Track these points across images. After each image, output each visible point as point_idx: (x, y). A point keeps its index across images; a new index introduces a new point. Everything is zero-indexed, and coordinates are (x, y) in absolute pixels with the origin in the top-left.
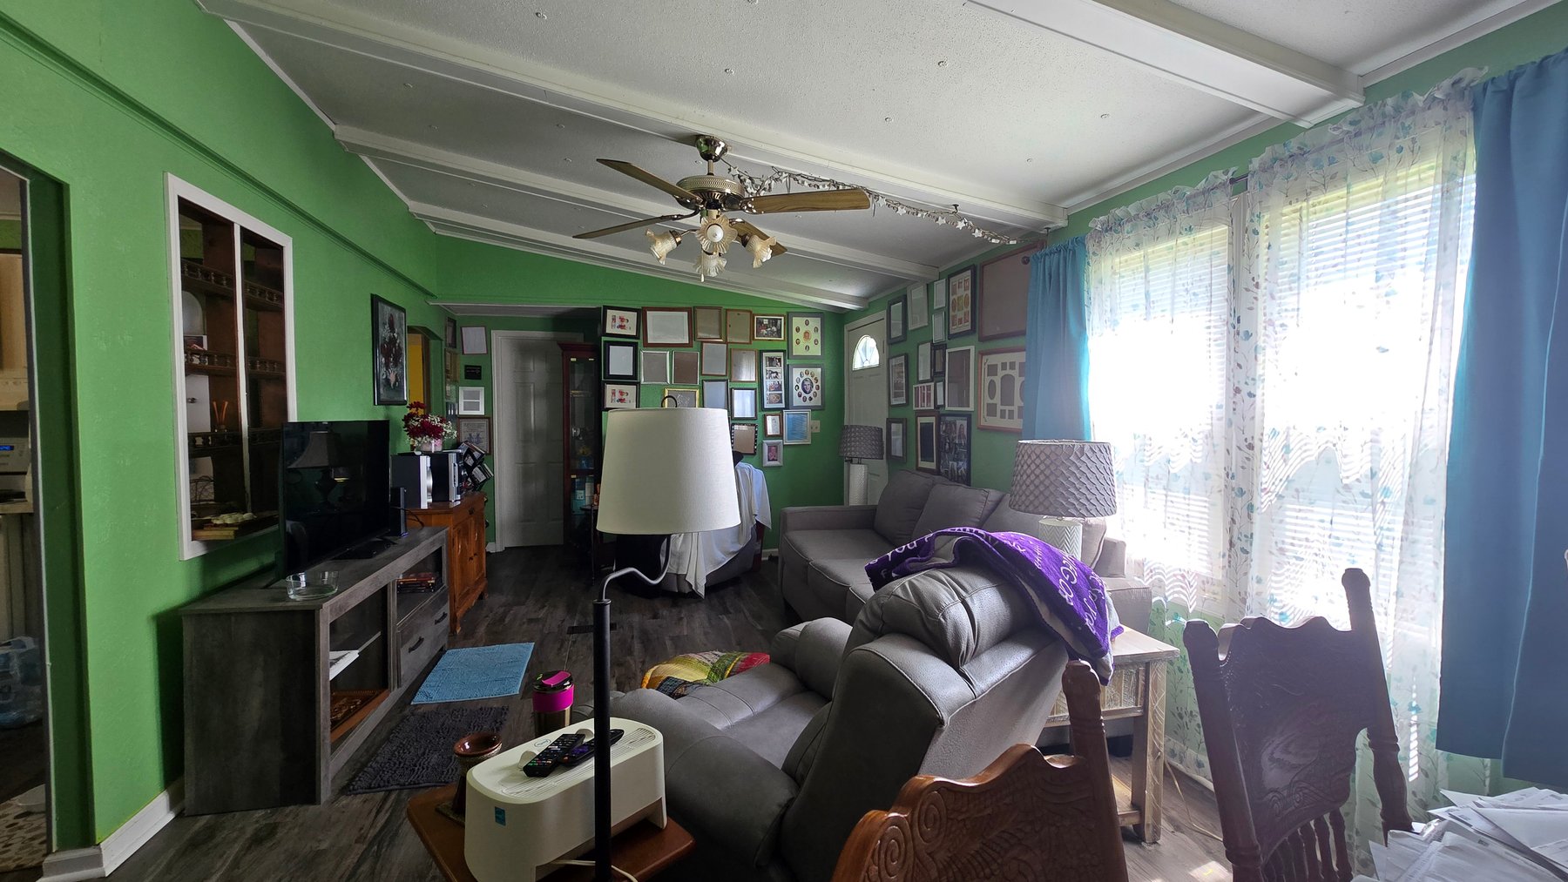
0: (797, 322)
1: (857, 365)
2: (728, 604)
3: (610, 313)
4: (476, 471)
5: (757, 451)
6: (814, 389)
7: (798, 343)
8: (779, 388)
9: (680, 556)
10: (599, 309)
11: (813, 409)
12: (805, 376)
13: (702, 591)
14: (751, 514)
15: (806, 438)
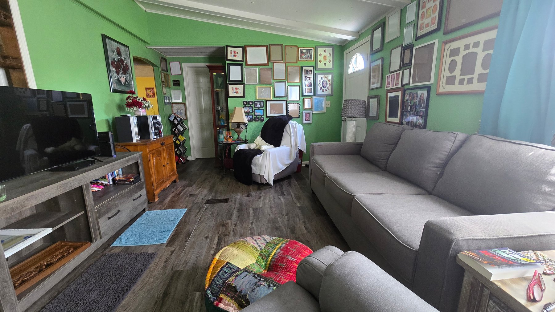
0: (320, 51)
1: (351, 71)
2: (284, 189)
3: (229, 49)
4: (179, 126)
5: (300, 116)
6: (328, 86)
7: (320, 62)
8: (311, 85)
9: (261, 166)
10: (224, 47)
11: (327, 95)
12: (324, 79)
13: (272, 183)
14: (296, 146)
15: (323, 109)
